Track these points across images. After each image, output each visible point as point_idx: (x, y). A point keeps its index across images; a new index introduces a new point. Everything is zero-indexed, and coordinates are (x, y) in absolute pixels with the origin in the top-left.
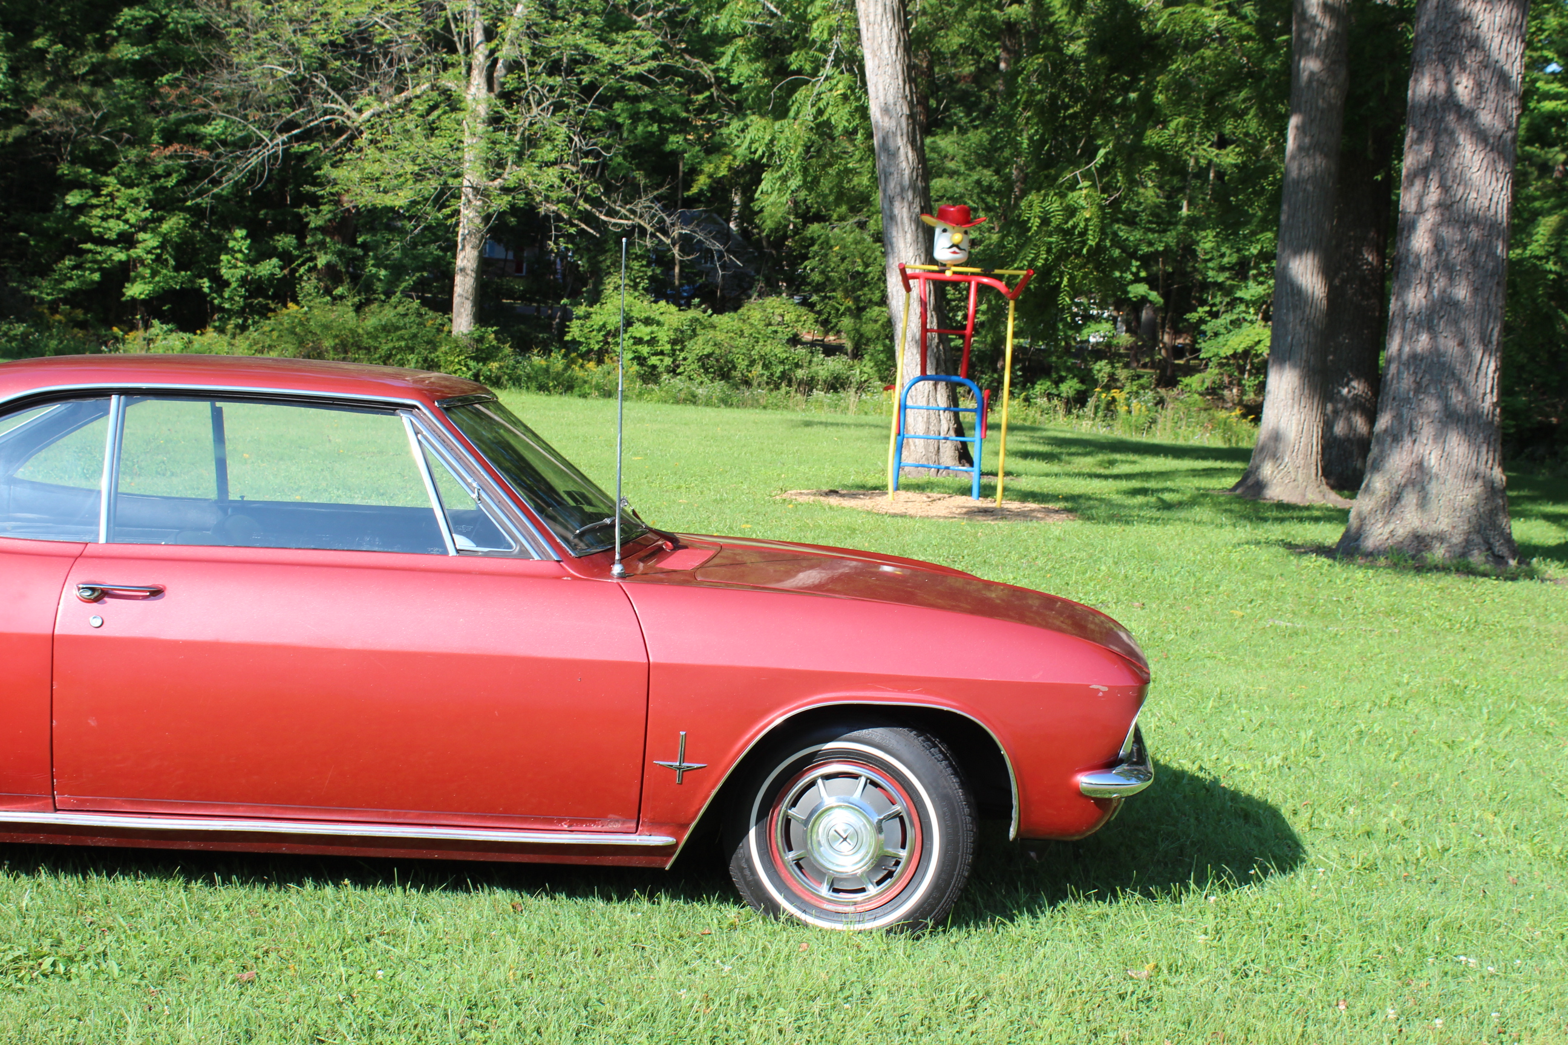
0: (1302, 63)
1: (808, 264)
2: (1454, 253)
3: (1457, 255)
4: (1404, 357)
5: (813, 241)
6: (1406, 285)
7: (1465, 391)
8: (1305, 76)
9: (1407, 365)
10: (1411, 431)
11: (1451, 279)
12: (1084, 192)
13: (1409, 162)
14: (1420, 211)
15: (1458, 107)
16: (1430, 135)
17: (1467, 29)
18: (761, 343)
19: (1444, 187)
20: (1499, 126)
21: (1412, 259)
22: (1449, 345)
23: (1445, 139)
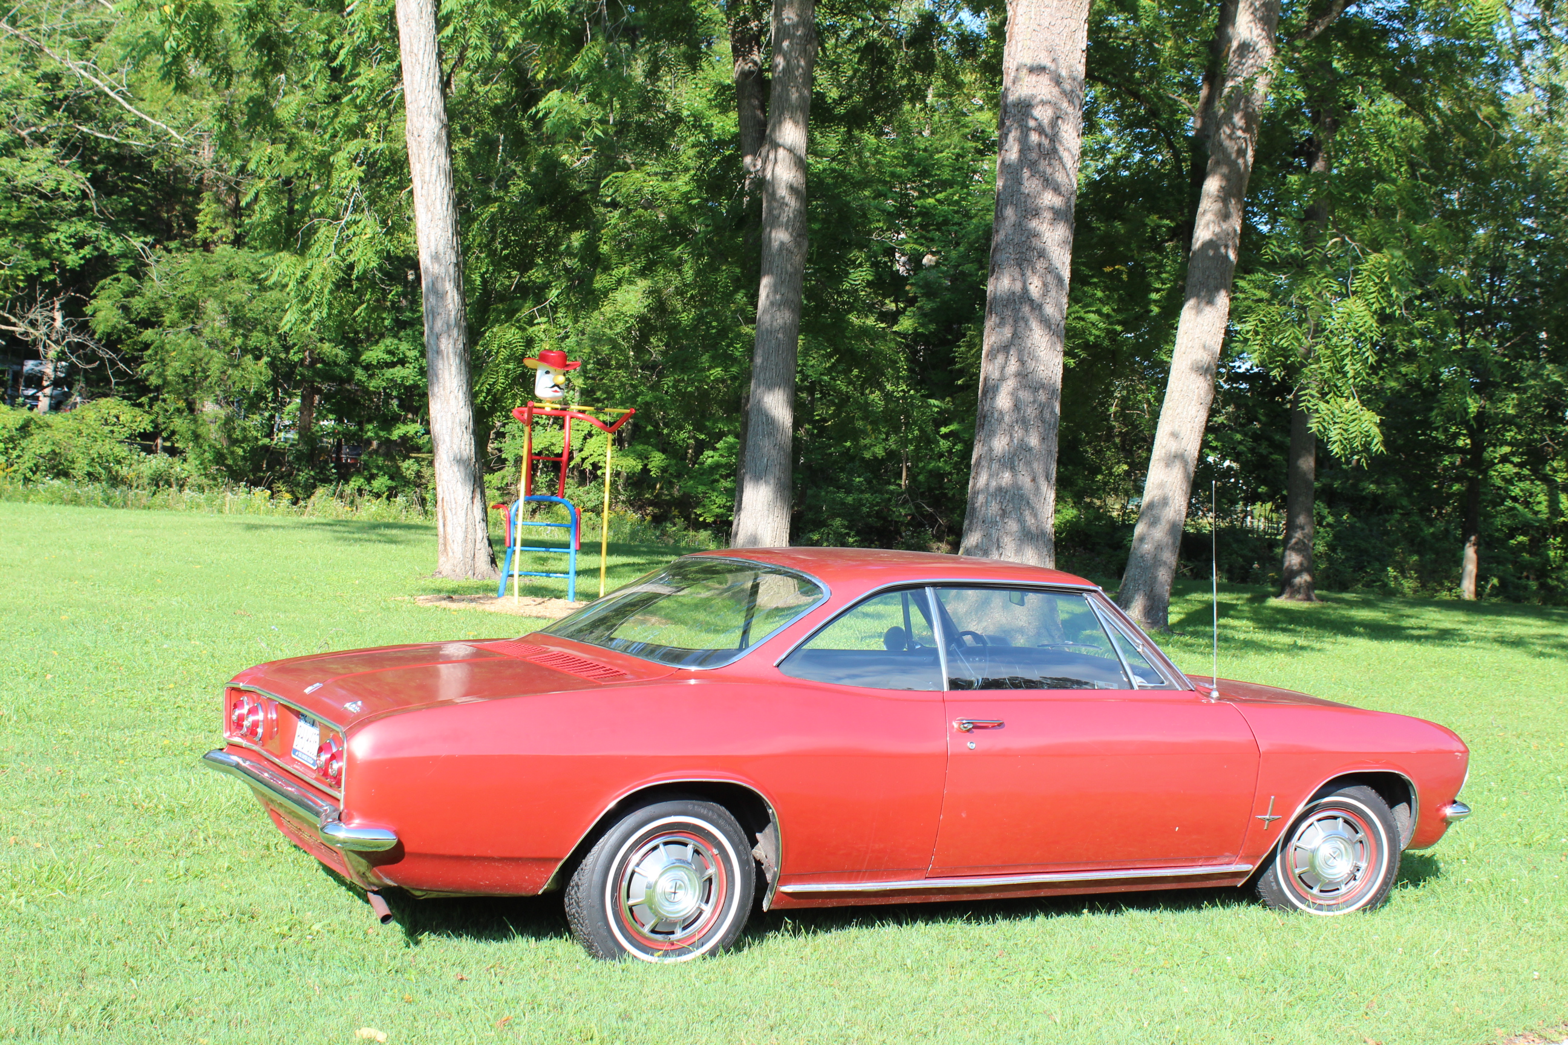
0: (773, 235)
1: (146, 368)
2: (1029, 411)
3: (1031, 412)
4: (992, 489)
5: (147, 346)
6: (991, 434)
7: (1035, 516)
8: (776, 245)
9: (994, 495)
10: (998, 547)
11: (1027, 431)
12: (543, 327)
13: (990, 339)
14: (1003, 378)
15: (1031, 301)
16: (1011, 321)
17: (1035, 242)
18: (100, 443)
19: (1022, 362)
20: (1058, 317)
21: (996, 415)
22: (1025, 480)
23: (1022, 324)
